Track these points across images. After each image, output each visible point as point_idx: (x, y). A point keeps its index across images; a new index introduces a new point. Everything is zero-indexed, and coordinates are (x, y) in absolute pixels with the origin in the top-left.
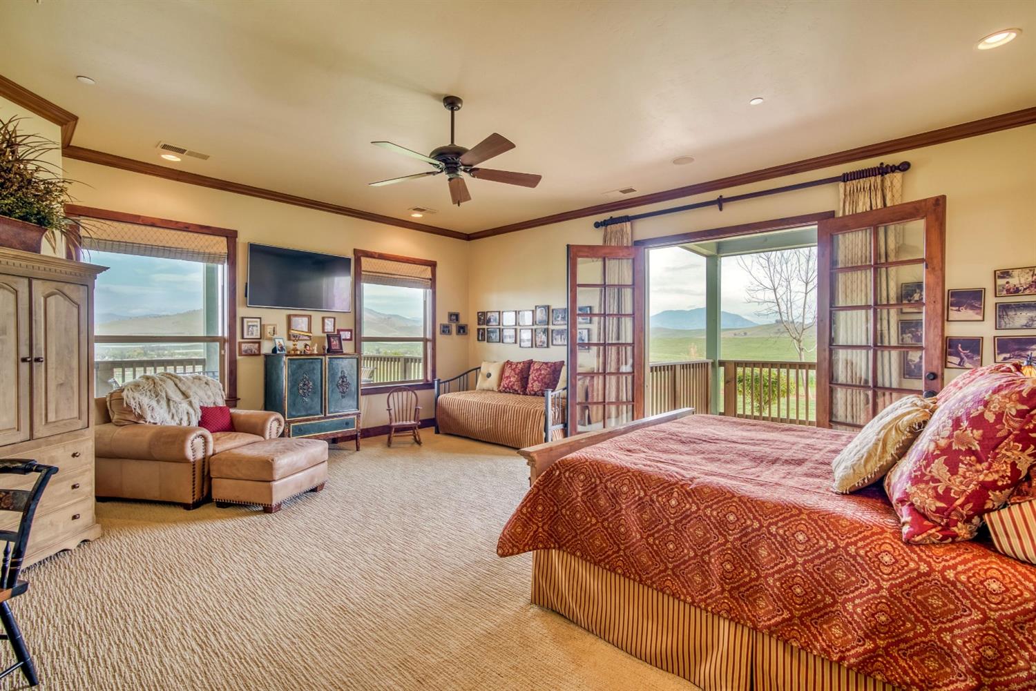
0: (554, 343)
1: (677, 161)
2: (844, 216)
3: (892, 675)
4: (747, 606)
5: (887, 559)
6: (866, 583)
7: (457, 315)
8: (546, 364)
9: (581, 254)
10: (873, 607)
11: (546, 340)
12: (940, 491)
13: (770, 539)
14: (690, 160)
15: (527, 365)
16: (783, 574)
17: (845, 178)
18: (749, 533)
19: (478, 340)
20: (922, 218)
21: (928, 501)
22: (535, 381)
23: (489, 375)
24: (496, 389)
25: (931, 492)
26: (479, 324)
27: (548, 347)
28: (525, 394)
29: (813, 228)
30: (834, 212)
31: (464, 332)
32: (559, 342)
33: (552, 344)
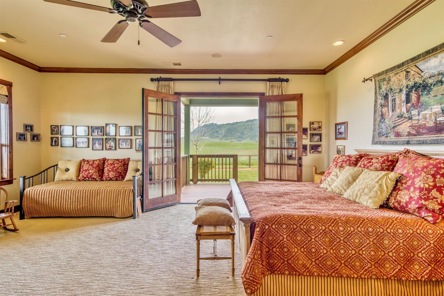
0: (121, 146)
1: (214, 56)
2: (269, 96)
3: (438, 277)
4: (382, 269)
5: (430, 232)
6: (425, 243)
7: (31, 127)
8: (117, 160)
9: (151, 95)
10: (430, 252)
11: (114, 145)
12: (439, 202)
13: (388, 235)
14: (220, 56)
15: (102, 162)
16: (396, 249)
17: (270, 80)
18: (379, 235)
19: (52, 145)
20: (296, 101)
21: (435, 206)
22: (110, 171)
23: (67, 170)
24: (74, 178)
25: (436, 203)
26: (52, 134)
27: (115, 149)
28: (102, 180)
29: (257, 98)
30: (264, 93)
31: (37, 139)
32: (124, 146)
33: (119, 148)
